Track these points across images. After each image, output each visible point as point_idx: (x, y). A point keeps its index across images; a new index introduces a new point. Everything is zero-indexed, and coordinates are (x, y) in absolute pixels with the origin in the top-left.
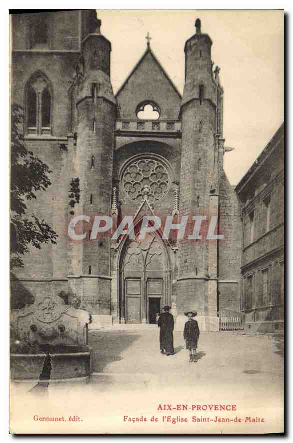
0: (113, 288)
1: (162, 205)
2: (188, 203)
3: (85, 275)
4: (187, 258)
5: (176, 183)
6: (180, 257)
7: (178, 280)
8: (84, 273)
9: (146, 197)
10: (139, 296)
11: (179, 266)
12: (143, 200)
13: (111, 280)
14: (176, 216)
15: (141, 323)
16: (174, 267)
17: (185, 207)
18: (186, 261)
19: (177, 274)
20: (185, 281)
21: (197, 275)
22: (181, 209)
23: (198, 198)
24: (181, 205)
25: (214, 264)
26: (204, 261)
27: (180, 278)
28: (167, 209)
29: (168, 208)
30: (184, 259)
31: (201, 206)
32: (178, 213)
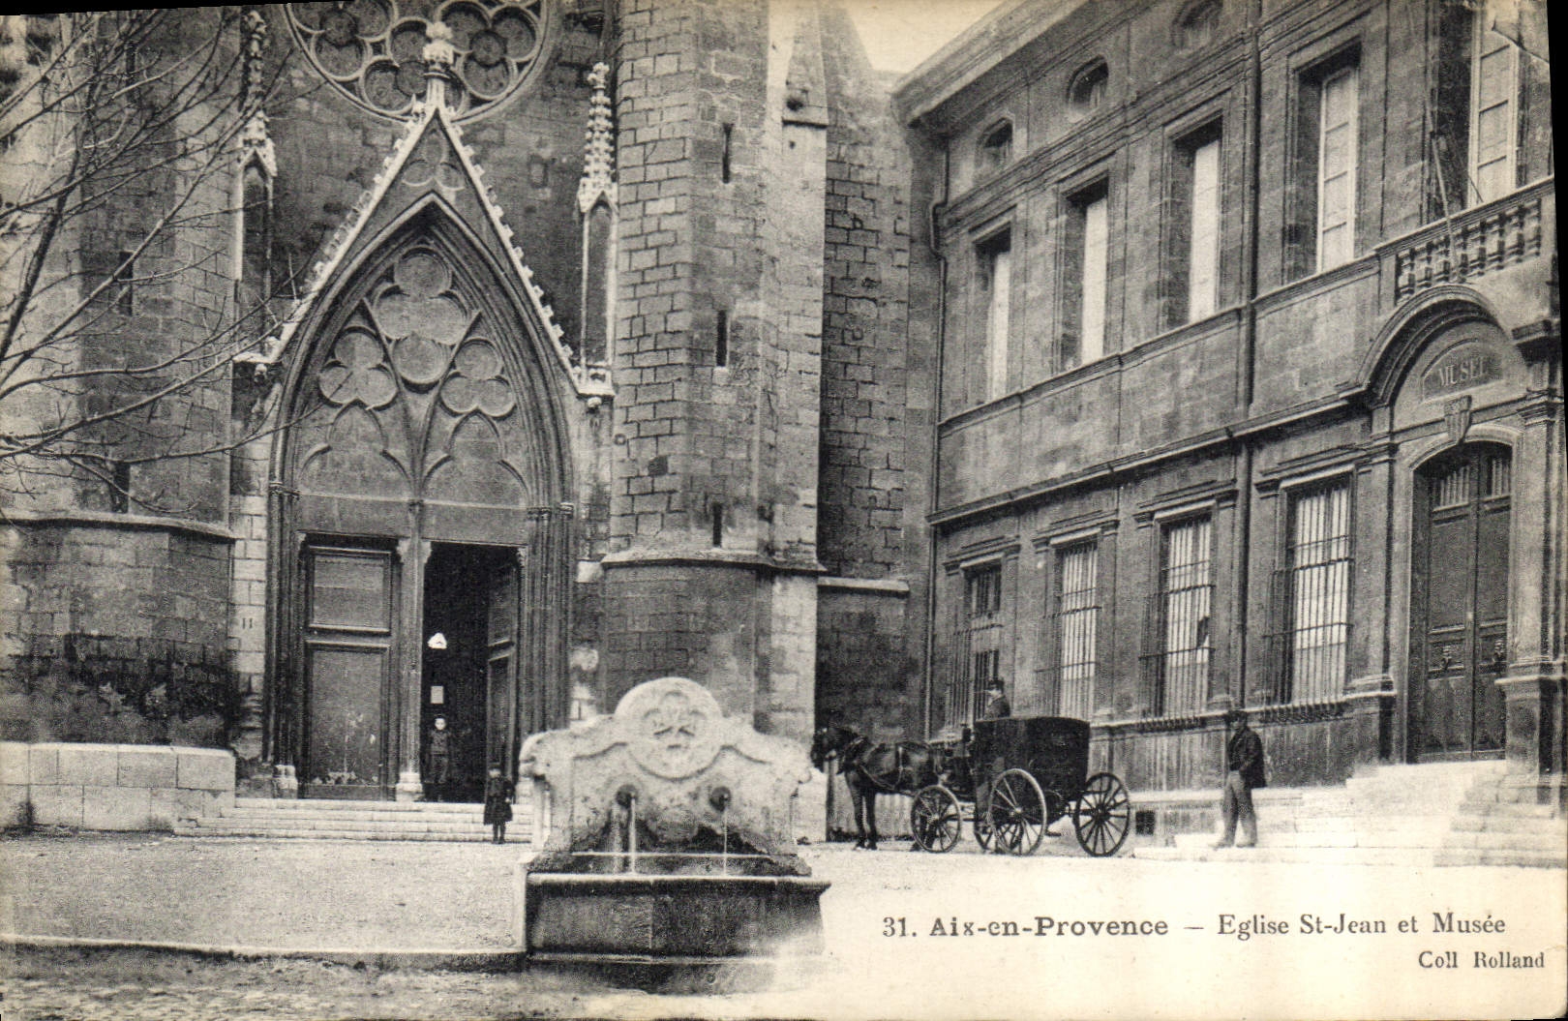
0: (240, 594)
1: (510, 135)
2: (666, 152)
3: (90, 515)
4: (663, 451)
5: (585, 24)
6: (620, 440)
7: (607, 567)
8: (83, 499)
9: (437, 93)
10: (382, 644)
11: (616, 491)
12: (418, 106)
13: (231, 542)
14: (601, 210)
15: (391, 795)
16: (585, 492)
17: (654, 172)
18: (659, 467)
19: (602, 529)
20: (645, 574)
21: (717, 542)
22: (624, 177)
23: (728, 130)
24: (629, 156)
25: (801, 493)
26: (755, 468)
27: (623, 557)
28: (534, 159)
29: (546, 153)
30: (649, 452)
31: (739, 175)
32: (613, 194)
